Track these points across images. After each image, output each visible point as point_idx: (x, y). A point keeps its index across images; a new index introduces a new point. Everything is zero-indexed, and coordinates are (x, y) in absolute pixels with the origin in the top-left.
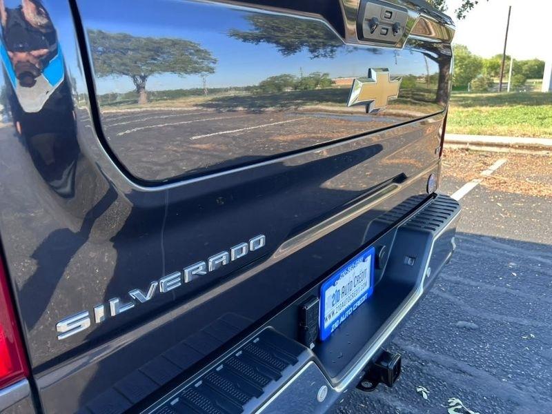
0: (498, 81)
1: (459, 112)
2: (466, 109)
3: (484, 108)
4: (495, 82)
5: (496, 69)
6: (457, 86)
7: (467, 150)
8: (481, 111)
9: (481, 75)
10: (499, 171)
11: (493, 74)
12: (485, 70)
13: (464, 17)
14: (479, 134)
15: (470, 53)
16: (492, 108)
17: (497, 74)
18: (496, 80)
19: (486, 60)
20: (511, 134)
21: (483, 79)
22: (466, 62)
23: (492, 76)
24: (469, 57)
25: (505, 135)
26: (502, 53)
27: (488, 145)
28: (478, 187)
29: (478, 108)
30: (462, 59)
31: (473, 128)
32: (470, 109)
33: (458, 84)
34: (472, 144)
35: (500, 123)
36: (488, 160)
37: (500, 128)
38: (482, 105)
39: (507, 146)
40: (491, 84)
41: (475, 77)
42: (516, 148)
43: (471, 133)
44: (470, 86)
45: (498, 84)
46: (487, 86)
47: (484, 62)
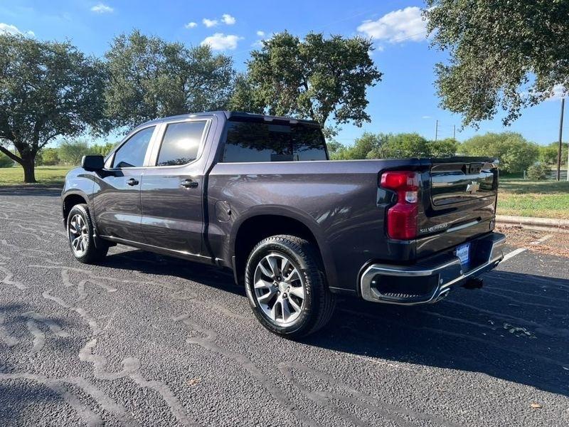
0: (556, 169)
1: (514, 198)
2: (519, 196)
3: (536, 195)
4: (552, 169)
5: (554, 156)
6: (512, 173)
7: (520, 228)
8: (533, 198)
9: (539, 163)
10: (545, 242)
11: (551, 161)
12: (542, 157)
13: (510, 125)
14: (531, 216)
15: (525, 141)
16: (544, 195)
17: (555, 161)
18: (554, 168)
19: (542, 148)
20: (559, 217)
21: (539, 167)
22: (522, 150)
23: (550, 164)
24: (525, 145)
25: (554, 218)
26: (558, 140)
27: (538, 225)
28: (527, 251)
29: (531, 195)
30: (517, 147)
31: (525, 211)
32: (524, 195)
33: (513, 171)
34: (525, 224)
35: (550, 208)
36: (537, 236)
37: (549, 212)
38: (535, 192)
39: (556, 226)
40: (549, 172)
41: (532, 163)
42: (563, 228)
43: (523, 215)
44: (526, 173)
45: (555, 171)
46: (544, 174)
47: (540, 150)
